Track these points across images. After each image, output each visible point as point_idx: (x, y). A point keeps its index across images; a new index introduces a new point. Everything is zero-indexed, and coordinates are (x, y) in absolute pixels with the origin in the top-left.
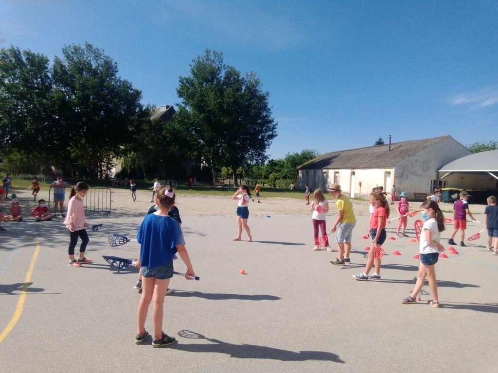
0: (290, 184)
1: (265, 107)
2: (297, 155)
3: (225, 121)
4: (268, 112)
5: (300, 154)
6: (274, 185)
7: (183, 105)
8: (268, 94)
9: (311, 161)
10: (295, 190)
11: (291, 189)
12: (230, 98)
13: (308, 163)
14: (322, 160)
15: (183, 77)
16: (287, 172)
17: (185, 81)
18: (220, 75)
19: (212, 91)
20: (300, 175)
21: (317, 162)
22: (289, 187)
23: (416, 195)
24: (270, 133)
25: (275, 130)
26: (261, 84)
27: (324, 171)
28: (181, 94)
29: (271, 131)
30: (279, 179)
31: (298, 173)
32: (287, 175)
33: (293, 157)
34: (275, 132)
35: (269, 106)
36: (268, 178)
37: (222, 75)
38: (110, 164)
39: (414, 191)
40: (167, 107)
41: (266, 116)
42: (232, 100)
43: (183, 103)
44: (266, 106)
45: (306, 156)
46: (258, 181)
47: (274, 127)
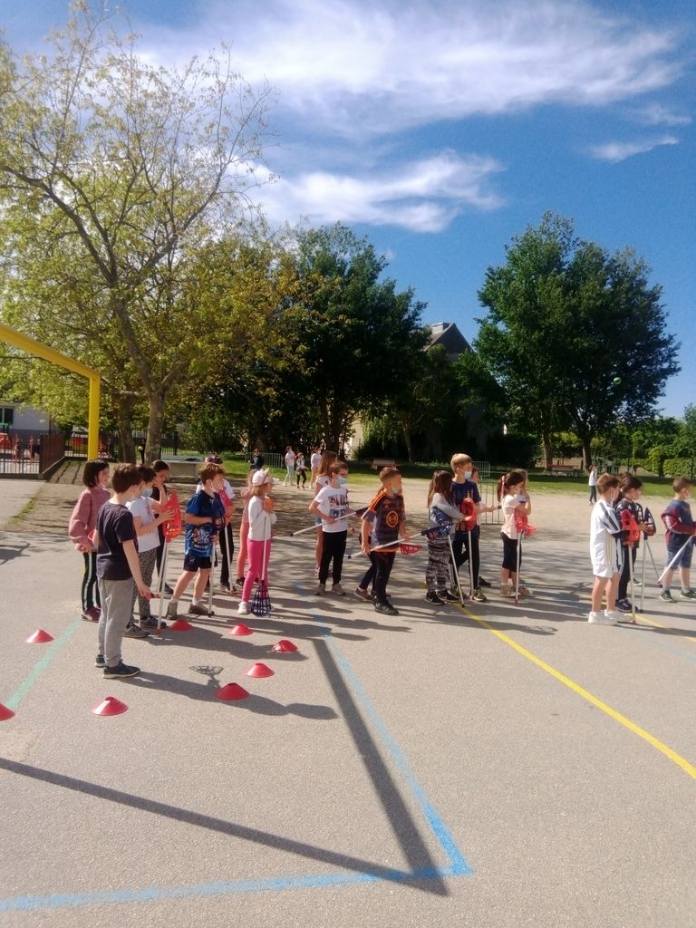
3: (584, 344)
4: (658, 324)
6: (661, 471)
7: (490, 321)
8: (659, 288)
15: (494, 269)
18: (565, 259)
24: (665, 365)
25: (674, 359)
26: (647, 269)
28: (486, 300)
29: (666, 361)
30: (672, 457)
32: (687, 450)
34: (675, 363)
35: (663, 313)
36: (646, 456)
37: (569, 258)
38: (347, 431)
40: (445, 325)
41: (655, 332)
43: (490, 317)
44: (657, 313)
46: (624, 461)
47: (671, 354)
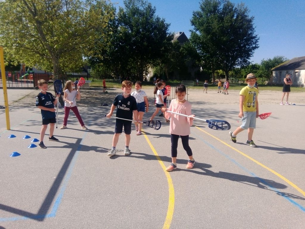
0: (264, 81)
1: (250, 27)
2: (270, 60)
3: (225, 39)
4: (252, 31)
5: (272, 60)
7: (194, 31)
8: (253, 18)
9: (282, 64)
10: (269, 85)
11: (266, 84)
12: (228, 23)
13: (279, 66)
14: (292, 64)
15: (195, 12)
16: (262, 73)
17: (196, 14)
18: (220, 7)
19: (216, 19)
20: (274, 75)
21: (288, 64)
22: (264, 83)
24: (254, 46)
25: (257, 43)
26: (248, 11)
27: (296, 71)
28: (193, 23)
29: (254, 44)
31: (272, 73)
32: (262, 75)
33: (267, 62)
34: (257, 45)
35: (254, 27)
37: (221, 7)
38: (147, 71)
40: (180, 33)
41: (251, 34)
42: (230, 24)
43: (194, 29)
44: (252, 27)
45: (277, 61)
47: (257, 41)
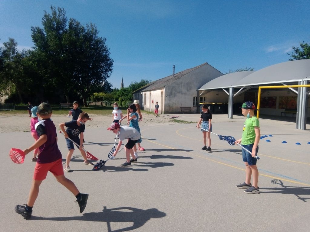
6: (121, 105)
15: (35, 27)
17: (36, 30)
20: (134, 97)
23: (182, 109)
27: (141, 93)
30: (124, 100)
36: (118, 100)
39: (180, 106)
46: (112, 102)
